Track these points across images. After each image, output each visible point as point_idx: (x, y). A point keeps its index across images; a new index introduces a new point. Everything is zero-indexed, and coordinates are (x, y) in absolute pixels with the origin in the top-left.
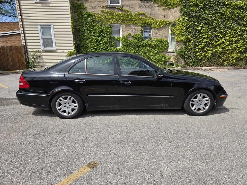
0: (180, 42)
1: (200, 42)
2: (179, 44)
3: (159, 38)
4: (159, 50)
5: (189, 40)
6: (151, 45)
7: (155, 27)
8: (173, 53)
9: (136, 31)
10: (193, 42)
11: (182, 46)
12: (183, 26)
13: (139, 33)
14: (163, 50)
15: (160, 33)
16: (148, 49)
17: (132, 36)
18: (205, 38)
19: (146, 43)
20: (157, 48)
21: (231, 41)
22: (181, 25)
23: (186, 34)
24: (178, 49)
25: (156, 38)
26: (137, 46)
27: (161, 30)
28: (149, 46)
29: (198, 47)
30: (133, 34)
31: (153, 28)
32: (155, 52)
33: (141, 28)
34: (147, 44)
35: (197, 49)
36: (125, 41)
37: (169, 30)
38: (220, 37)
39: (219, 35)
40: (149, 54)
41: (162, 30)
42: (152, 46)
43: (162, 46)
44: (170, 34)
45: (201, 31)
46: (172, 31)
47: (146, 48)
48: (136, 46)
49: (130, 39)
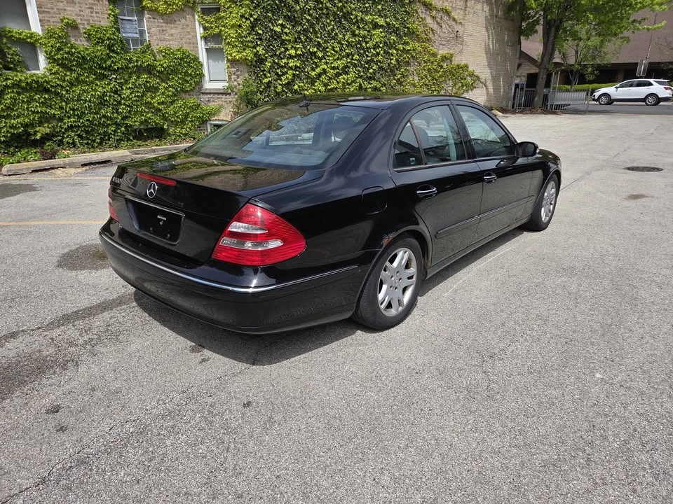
0: (241, 63)
1: (282, 67)
2: (238, 70)
3: (174, 46)
4: (179, 83)
5: (260, 60)
6: (154, 67)
7: (156, 10)
8: (224, 96)
9: (92, 13)
10: (270, 64)
11: (247, 75)
12: (242, 16)
13: (105, 22)
14: (191, 84)
15: (173, 30)
16: (147, 82)
17: (82, 31)
18: (291, 57)
19: (137, 61)
20: (173, 78)
21: (336, 69)
22: (237, 13)
23: (253, 42)
24: (239, 84)
25: (163, 45)
26: (109, 68)
27: (175, 21)
28: (150, 70)
29: (281, 80)
30: (84, 24)
31: (150, 10)
32: (169, 91)
33: (111, 7)
34: (143, 63)
35: (280, 85)
36: (59, 49)
37: (197, 23)
38: (319, 58)
39: (316, 52)
40: (152, 98)
41: (178, 22)
42: (158, 72)
43: (187, 72)
44: (201, 38)
45: (283, 38)
46: (205, 29)
47: (138, 77)
48: (105, 69)
49: (76, 40)
